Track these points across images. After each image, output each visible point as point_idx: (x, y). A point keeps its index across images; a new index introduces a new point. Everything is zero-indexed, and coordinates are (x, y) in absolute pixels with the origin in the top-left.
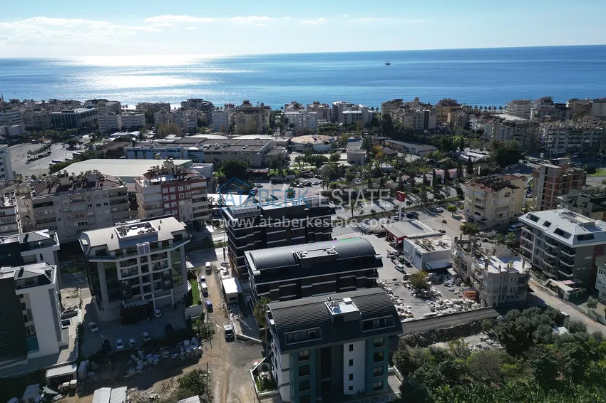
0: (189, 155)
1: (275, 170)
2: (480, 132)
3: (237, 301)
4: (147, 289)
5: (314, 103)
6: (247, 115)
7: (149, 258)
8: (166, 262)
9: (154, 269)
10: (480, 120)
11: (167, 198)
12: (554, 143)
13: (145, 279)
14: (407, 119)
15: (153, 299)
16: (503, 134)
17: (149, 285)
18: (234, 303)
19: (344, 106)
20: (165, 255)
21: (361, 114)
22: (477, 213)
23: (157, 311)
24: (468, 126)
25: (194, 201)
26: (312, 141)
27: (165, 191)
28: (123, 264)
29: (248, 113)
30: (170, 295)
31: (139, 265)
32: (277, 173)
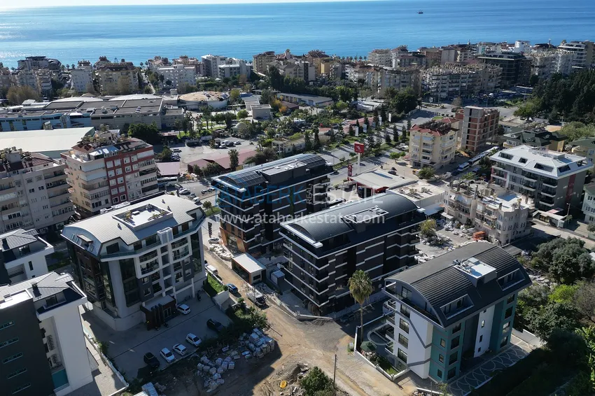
0: (72, 122)
1: (186, 132)
2: (361, 81)
3: (260, 279)
4: (168, 283)
5: (182, 57)
6: (114, 73)
7: (170, 247)
8: (186, 248)
9: (175, 259)
10: (357, 70)
11: (112, 173)
12: (437, 87)
13: (166, 271)
14: (288, 70)
15: (175, 293)
16: (390, 82)
17: (170, 278)
18: (259, 282)
19: (218, 60)
20: (184, 241)
21: (239, 68)
22: (424, 158)
23: (184, 307)
24: (344, 76)
25: (142, 174)
26: (205, 98)
27: (110, 165)
28: (142, 259)
29: (116, 70)
30: (190, 286)
31: (159, 257)
32: (188, 134)
